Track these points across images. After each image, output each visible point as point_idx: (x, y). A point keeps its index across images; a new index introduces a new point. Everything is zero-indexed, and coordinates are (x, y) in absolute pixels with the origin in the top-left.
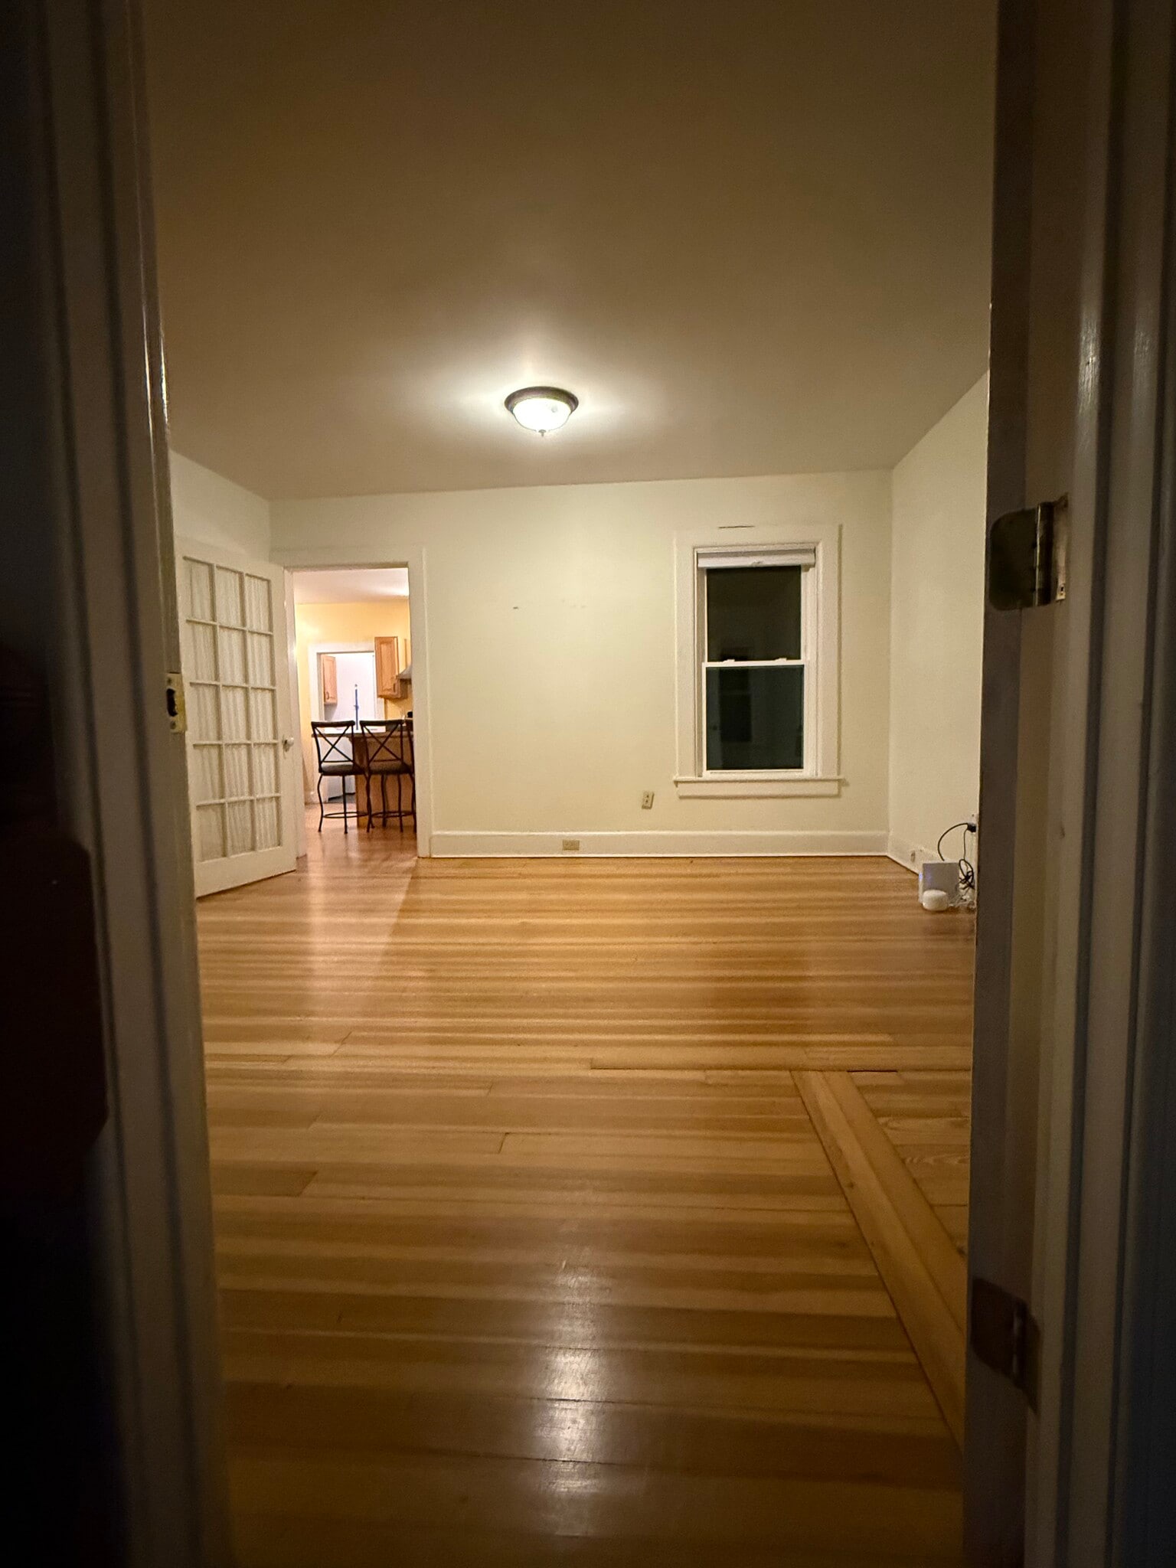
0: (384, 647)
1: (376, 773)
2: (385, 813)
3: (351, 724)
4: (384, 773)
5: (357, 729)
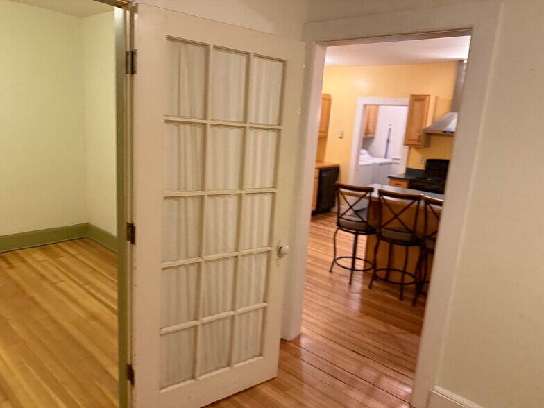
0: (417, 104)
1: (385, 239)
2: (389, 269)
3: (371, 190)
4: (393, 242)
5: (375, 195)
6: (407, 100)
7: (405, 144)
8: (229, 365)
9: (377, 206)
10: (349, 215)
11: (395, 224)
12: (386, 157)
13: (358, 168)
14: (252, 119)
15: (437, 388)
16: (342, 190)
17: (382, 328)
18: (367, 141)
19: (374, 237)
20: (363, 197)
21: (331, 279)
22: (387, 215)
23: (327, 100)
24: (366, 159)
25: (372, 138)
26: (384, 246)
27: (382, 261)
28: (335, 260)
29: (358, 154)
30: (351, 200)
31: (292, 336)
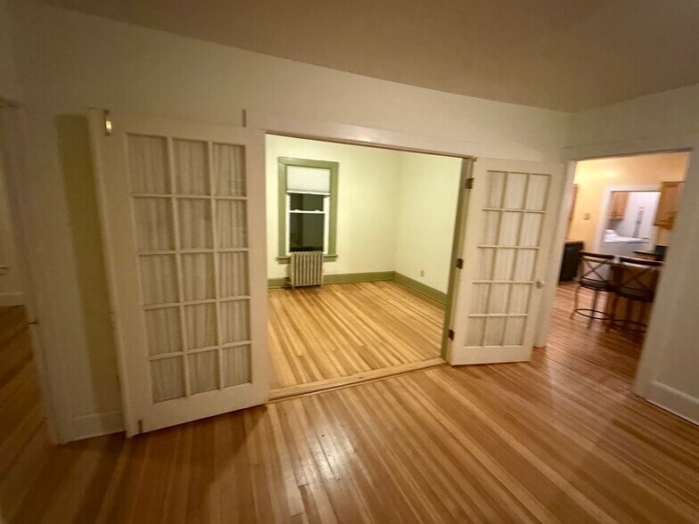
0: (669, 190)
1: (625, 295)
2: (627, 321)
3: (611, 257)
4: (631, 298)
5: (616, 261)
6: (658, 186)
7: (655, 225)
8: (501, 344)
9: (618, 270)
10: (592, 276)
11: (633, 284)
12: (635, 236)
13: (604, 244)
14: (527, 207)
15: (656, 383)
16: (587, 257)
17: (616, 355)
18: (615, 221)
19: (613, 294)
20: (604, 263)
21: (572, 323)
22: (626, 277)
23: (576, 189)
24: (612, 237)
25: (620, 220)
26: (623, 301)
27: (620, 313)
28: (576, 311)
29: (604, 233)
30: (594, 265)
31: (540, 345)
